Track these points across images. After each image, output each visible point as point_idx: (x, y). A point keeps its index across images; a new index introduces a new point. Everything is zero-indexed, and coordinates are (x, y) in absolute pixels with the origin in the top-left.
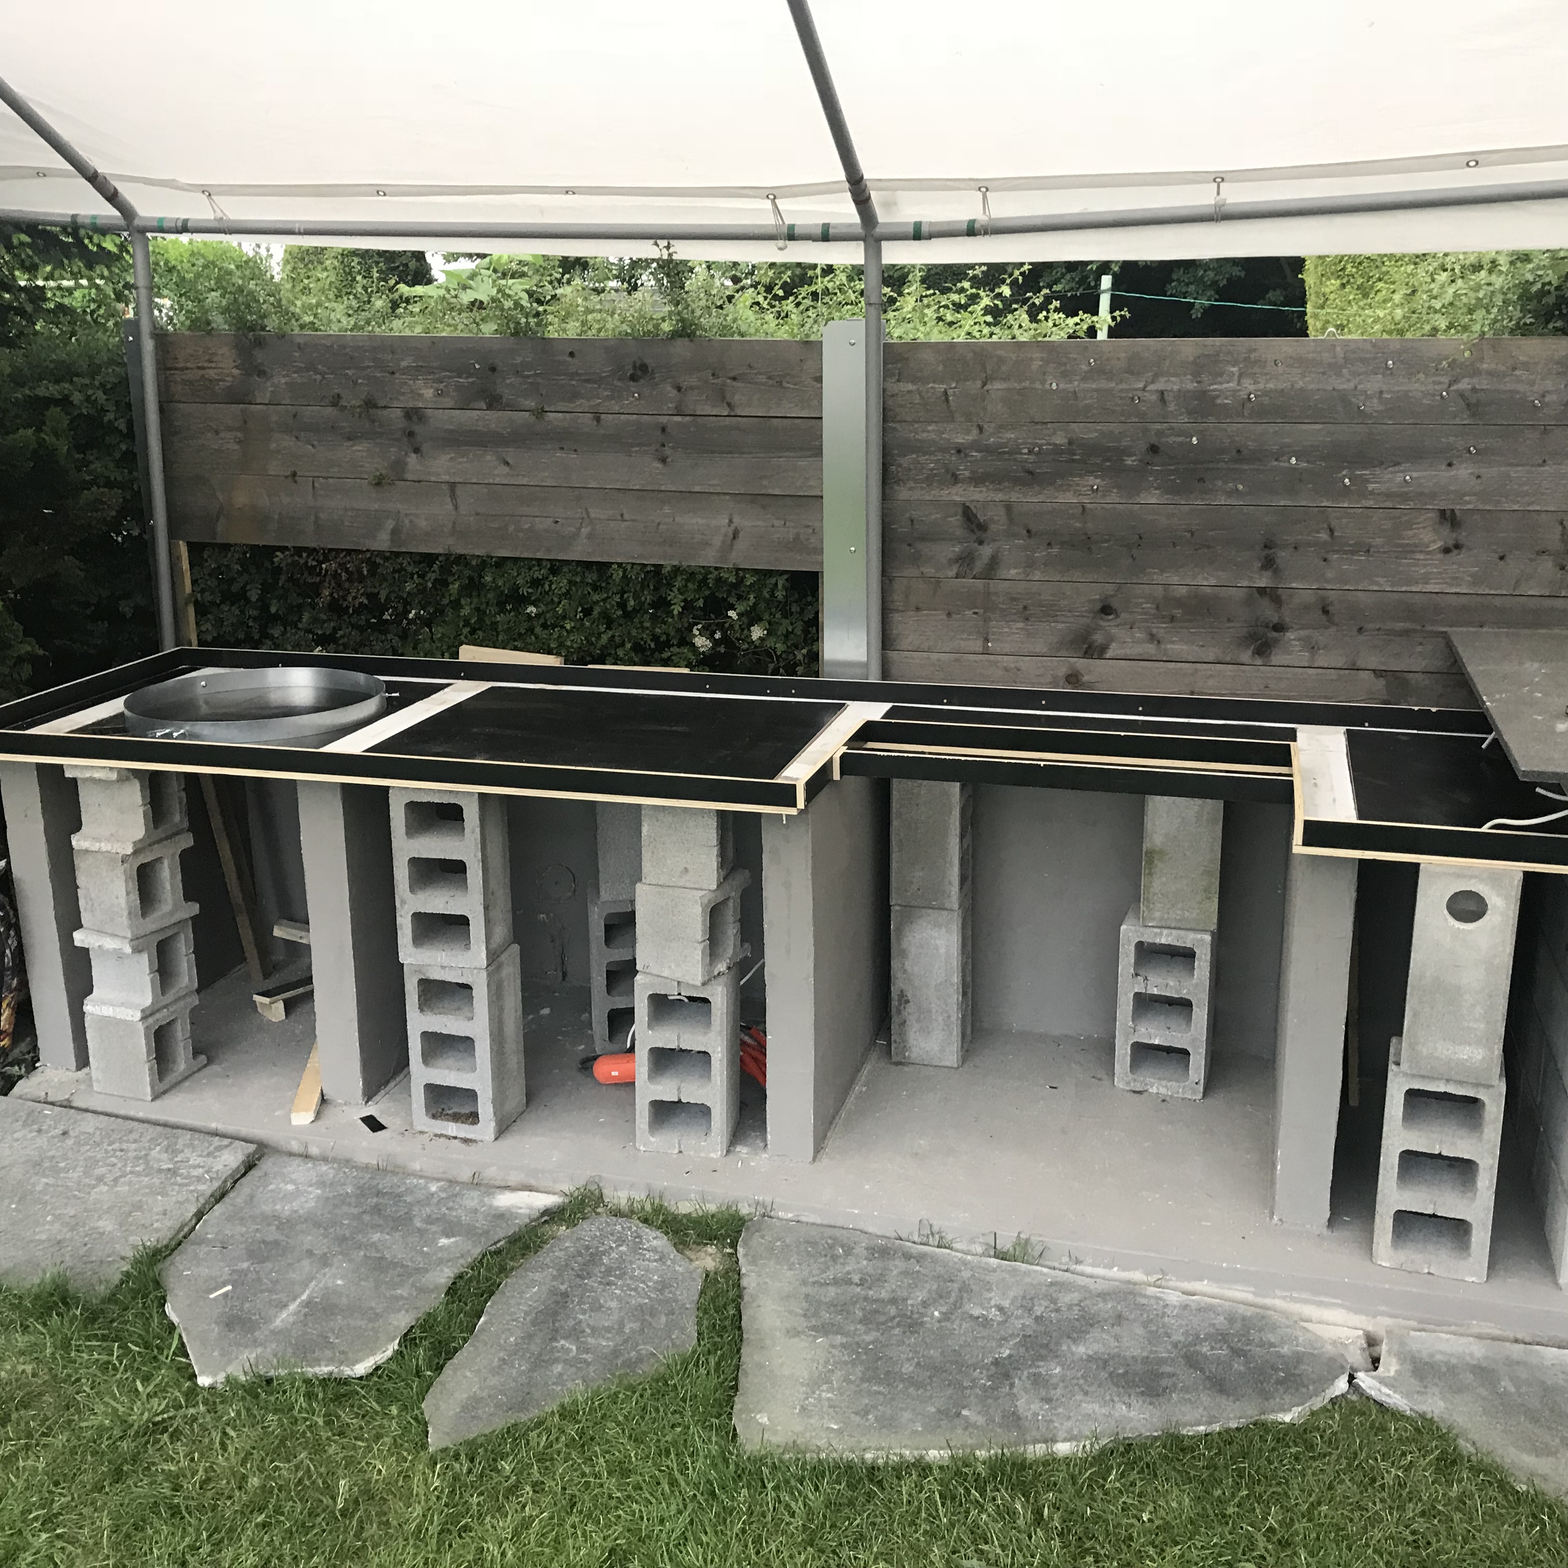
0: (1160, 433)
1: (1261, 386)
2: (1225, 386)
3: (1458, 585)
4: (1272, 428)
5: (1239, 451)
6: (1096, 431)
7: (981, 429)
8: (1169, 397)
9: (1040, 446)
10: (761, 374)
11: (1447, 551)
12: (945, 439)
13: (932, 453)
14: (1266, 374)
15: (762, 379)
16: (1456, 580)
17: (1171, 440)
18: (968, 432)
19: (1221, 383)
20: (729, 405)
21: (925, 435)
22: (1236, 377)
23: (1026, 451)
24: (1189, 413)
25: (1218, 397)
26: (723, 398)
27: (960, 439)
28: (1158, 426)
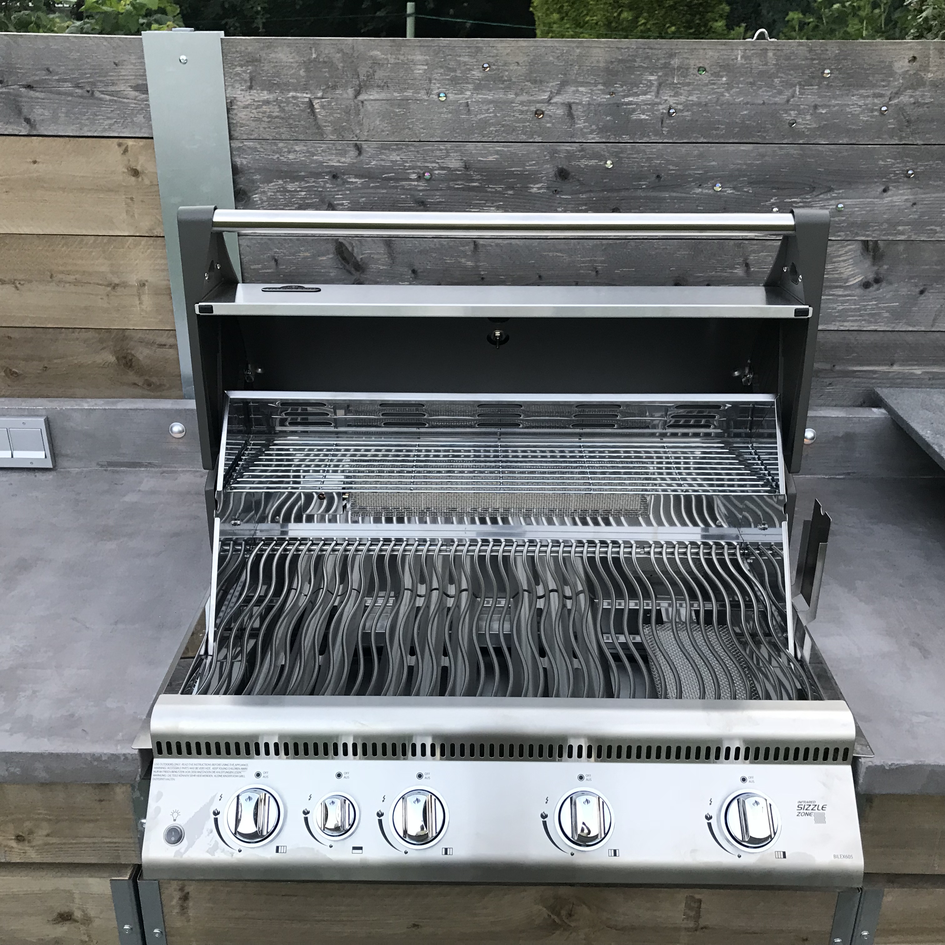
0: (570, 156)
1: (682, 99)
2: (642, 98)
3: (876, 322)
4: (695, 150)
5: (658, 177)
6: (497, 152)
7: (359, 149)
8: (578, 111)
9: (431, 171)
10: (65, 81)
11: (866, 285)
12: (316, 162)
13: (301, 179)
14: (689, 84)
15: (67, 87)
16: (874, 317)
17: (584, 163)
18: (343, 153)
19: (636, 95)
20: (28, 121)
21: (291, 156)
22: (654, 88)
23: (414, 176)
24: (601, 131)
25: (634, 110)
26: (19, 111)
27: (334, 162)
28: (567, 147)
